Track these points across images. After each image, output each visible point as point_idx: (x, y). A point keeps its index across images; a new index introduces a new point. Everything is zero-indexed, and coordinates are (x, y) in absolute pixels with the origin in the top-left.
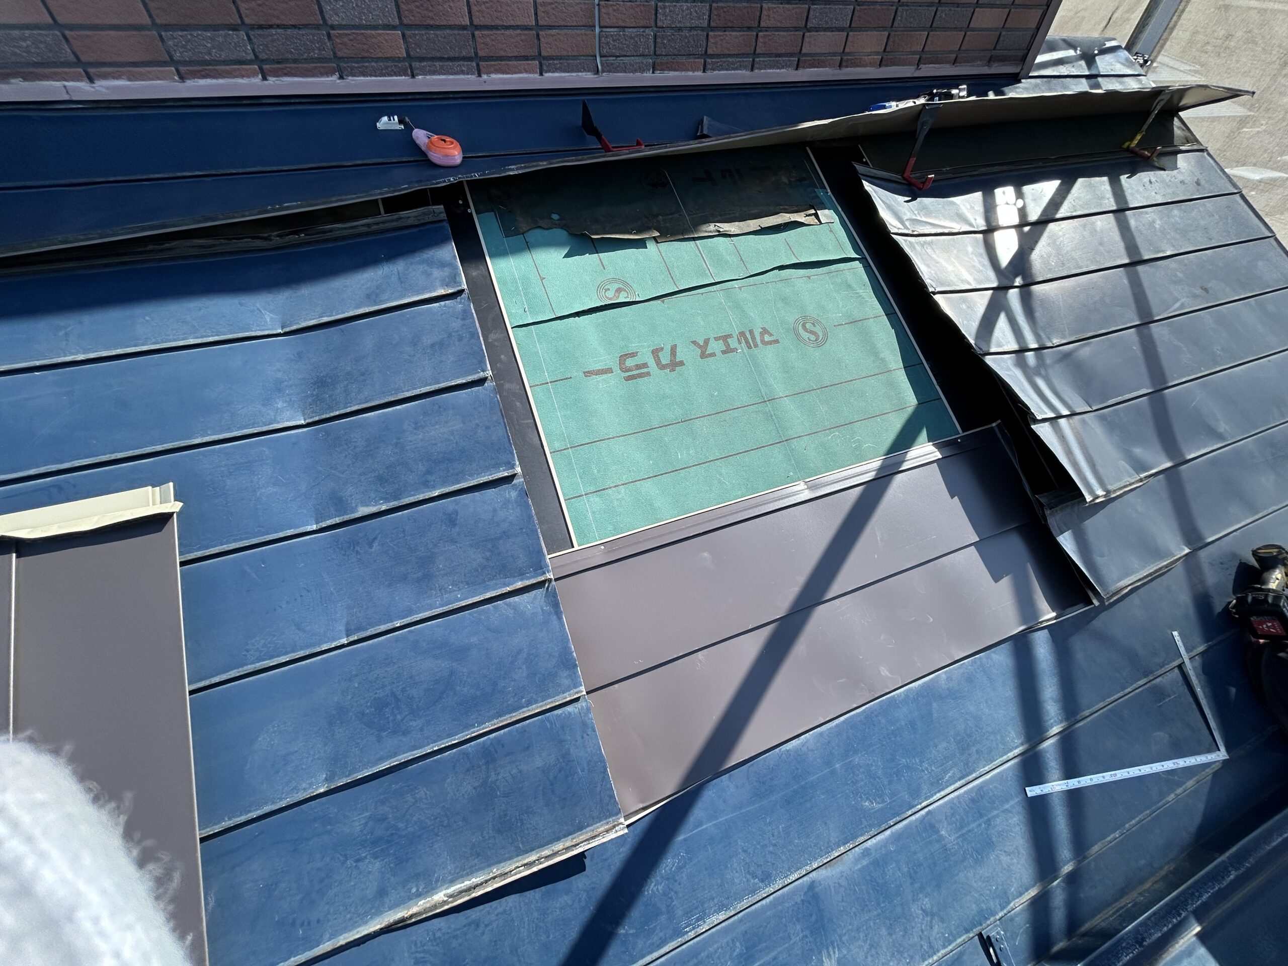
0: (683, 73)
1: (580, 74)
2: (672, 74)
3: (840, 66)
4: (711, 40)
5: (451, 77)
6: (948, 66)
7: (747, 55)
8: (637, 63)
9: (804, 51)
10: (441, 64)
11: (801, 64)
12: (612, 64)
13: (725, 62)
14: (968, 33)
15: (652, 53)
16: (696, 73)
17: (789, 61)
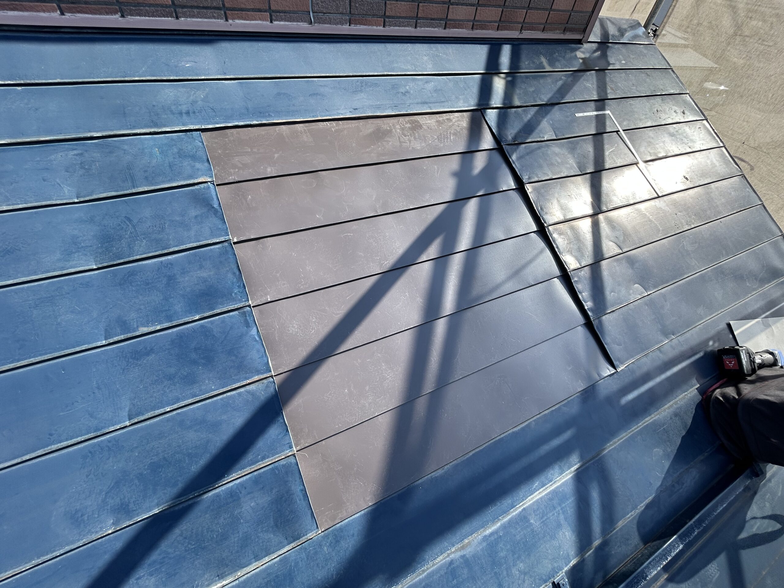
0: (370, 27)
1: (299, 23)
2: (362, 27)
3: (472, 28)
4: (388, 6)
5: (206, 20)
6: (539, 32)
7: (412, 18)
8: (338, 19)
9: (449, 17)
10: (198, 10)
11: (447, 26)
12: (321, 18)
13: (397, 21)
14: (551, 12)
15: (348, 12)
16: (378, 28)
17: (440, 23)
